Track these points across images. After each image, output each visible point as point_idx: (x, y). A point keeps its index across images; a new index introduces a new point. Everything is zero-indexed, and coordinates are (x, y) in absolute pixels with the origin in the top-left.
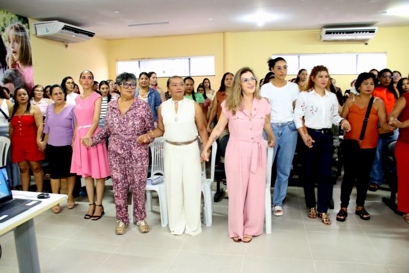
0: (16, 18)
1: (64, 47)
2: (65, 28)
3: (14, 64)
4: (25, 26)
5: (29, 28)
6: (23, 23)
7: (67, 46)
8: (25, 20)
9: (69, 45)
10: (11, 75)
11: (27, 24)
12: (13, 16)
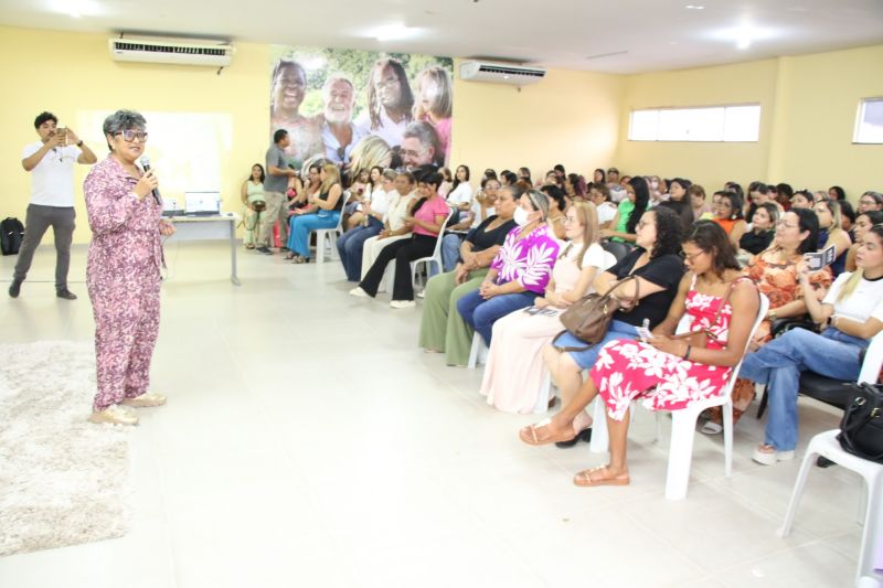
0: (435, 60)
1: (516, 91)
2: (482, 69)
3: (423, 115)
4: (446, 69)
5: (452, 70)
6: (444, 65)
7: (519, 90)
8: (448, 61)
9: (522, 88)
10: (416, 128)
11: (450, 66)
12: (430, 59)
